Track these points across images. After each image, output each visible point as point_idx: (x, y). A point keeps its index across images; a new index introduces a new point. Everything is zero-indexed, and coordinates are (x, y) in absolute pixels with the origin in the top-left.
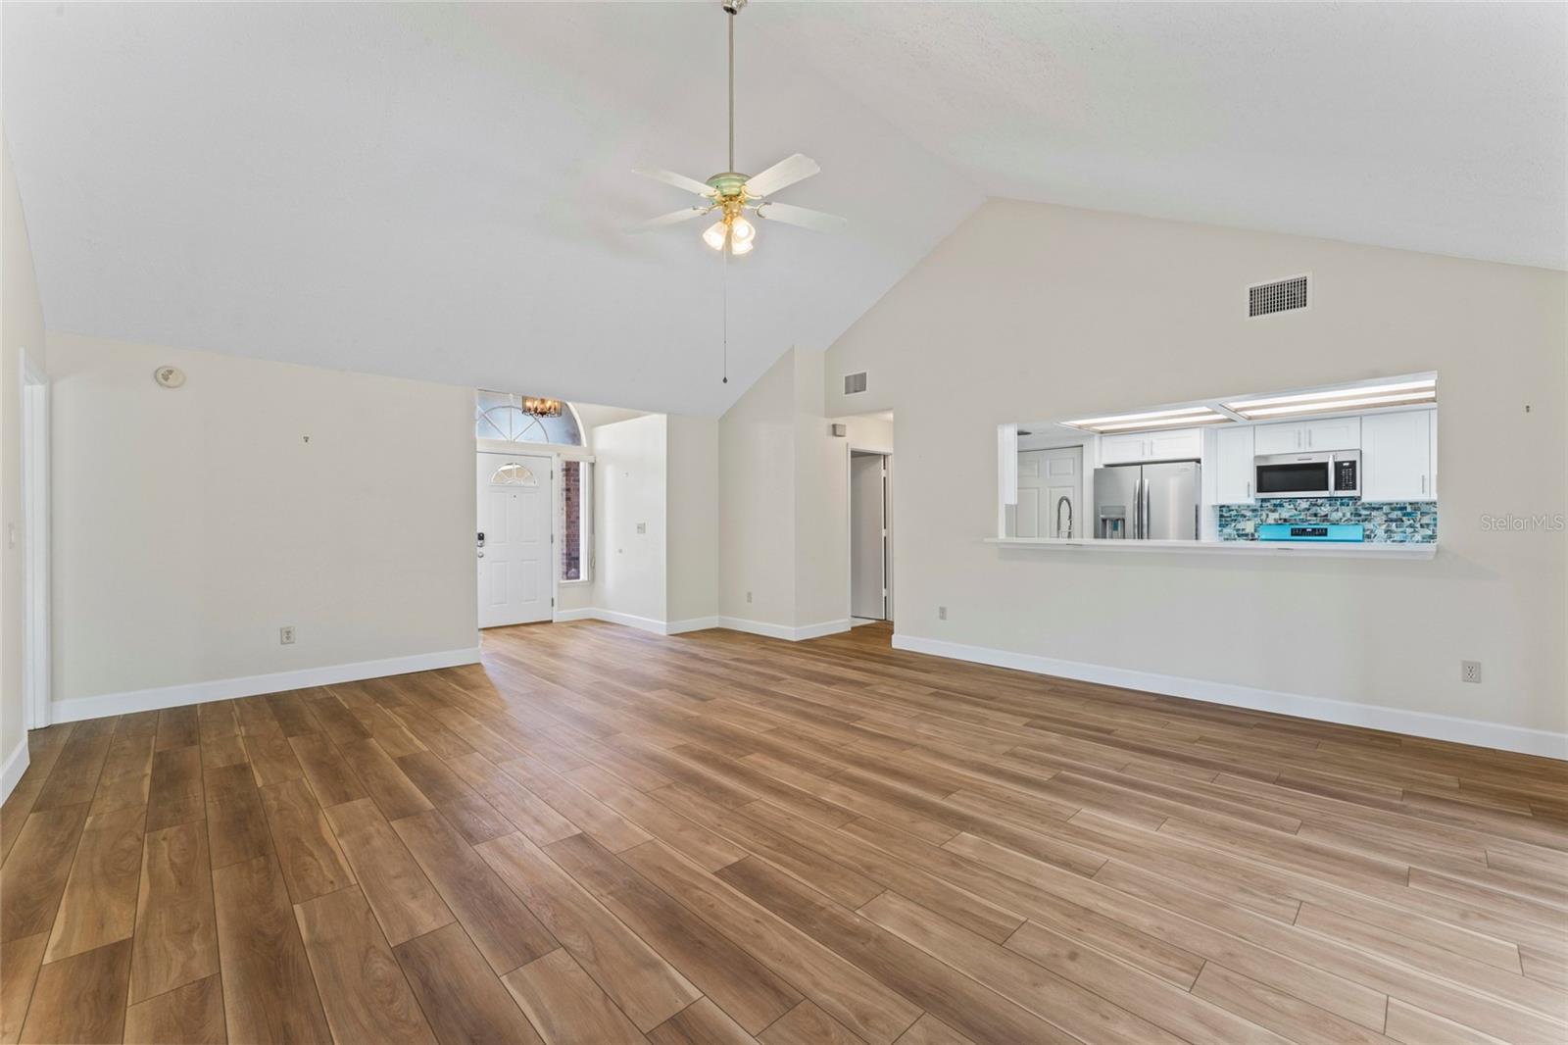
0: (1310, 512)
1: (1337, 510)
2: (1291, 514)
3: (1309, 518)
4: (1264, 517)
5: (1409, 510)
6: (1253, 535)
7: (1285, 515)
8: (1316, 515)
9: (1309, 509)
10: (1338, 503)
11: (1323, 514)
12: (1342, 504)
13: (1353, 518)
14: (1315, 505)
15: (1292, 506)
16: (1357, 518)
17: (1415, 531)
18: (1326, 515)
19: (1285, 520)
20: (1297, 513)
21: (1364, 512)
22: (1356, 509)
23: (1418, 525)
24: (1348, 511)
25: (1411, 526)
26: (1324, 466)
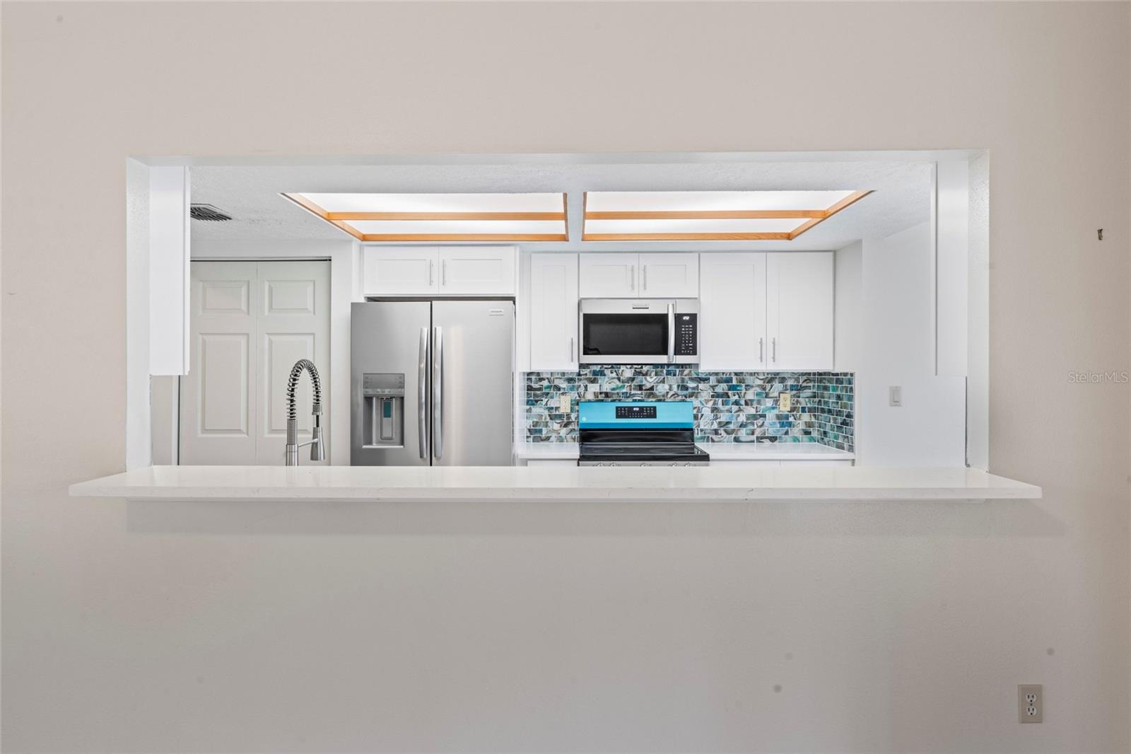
0: (635, 383)
1: (663, 381)
2: (613, 385)
3: (633, 392)
4: (582, 390)
5: (734, 382)
6: (568, 416)
7: (607, 387)
8: (640, 387)
9: (633, 379)
10: (665, 372)
11: (648, 386)
12: (669, 373)
13: (680, 392)
14: (640, 373)
15: (614, 375)
16: (685, 392)
17: (740, 410)
18: (652, 388)
19: (607, 395)
20: (620, 384)
21: (691, 385)
22: (683, 380)
23: (743, 402)
24: (673, 381)
25: (736, 403)
26: (663, 319)
